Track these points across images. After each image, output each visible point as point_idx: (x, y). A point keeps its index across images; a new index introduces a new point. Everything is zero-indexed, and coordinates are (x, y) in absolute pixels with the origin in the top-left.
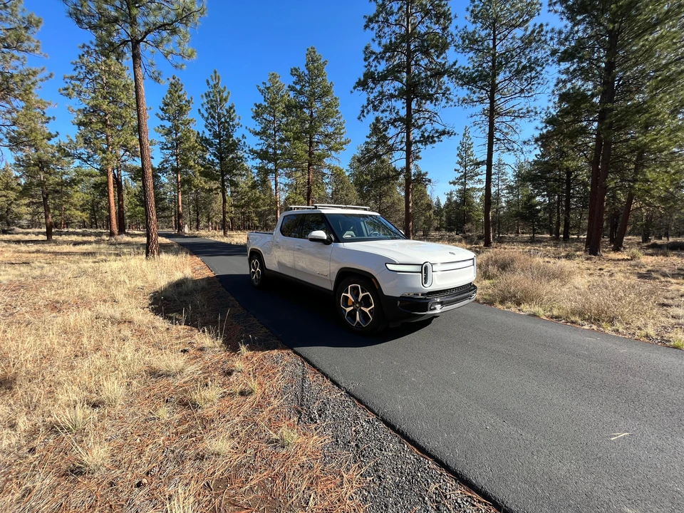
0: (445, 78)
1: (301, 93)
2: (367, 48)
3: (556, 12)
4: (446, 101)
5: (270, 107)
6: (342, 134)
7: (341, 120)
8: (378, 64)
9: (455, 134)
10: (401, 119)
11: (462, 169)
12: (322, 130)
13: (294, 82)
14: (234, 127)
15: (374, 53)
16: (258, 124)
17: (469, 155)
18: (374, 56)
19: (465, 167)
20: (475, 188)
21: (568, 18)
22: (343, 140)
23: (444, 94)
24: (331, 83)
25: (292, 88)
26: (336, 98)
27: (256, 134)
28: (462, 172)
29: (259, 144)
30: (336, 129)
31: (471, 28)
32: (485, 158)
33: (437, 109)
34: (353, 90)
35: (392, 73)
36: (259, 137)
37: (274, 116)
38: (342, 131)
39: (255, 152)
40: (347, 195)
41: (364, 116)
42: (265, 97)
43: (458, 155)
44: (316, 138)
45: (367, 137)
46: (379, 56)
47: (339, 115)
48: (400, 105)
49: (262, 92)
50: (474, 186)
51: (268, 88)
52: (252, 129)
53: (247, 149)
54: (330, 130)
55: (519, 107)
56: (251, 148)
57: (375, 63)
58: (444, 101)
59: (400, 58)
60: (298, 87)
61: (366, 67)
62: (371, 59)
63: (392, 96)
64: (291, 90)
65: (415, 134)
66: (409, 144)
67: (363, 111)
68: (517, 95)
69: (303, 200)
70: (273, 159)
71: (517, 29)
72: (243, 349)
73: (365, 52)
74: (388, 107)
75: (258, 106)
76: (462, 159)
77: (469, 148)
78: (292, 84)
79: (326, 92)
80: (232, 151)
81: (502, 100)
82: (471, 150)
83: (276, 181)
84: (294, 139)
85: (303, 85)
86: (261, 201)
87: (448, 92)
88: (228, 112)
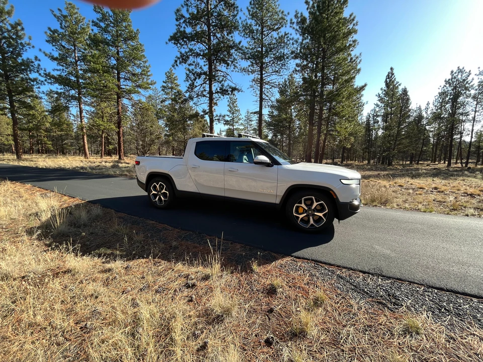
0: (233, 51)
1: (105, 30)
2: (178, 10)
3: (294, 28)
4: (234, 67)
5: (69, 36)
6: (149, 76)
7: (147, 64)
8: (186, 27)
9: (242, 91)
10: (205, 73)
11: (231, 115)
12: (129, 68)
13: (98, 19)
14: (23, 46)
15: (184, 17)
16: (55, 49)
17: (235, 107)
18: (184, 19)
19: (233, 113)
20: (239, 129)
21: (300, 35)
22: (149, 81)
23: (232, 62)
24: (138, 30)
25: (96, 24)
26: (141, 45)
27: (53, 59)
28: (231, 117)
29: (58, 70)
30: (144, 71)
31: (249, 22)
32: (258, 110)
33: (228, 71)
34: (168, 41)
35: (197, 37)
36: (56, 62)
37: (75, 46)
38: (149, 74)
39: (53, 77)
40: (152, 127)
41: (177, 65)
42: (61, 24)
43: (228, 105)
44: (122, 75)
45: (163, 82)
46: (187, 21)
47: (146, 60)
48: (203, 63)
49: (58, 18)
50: (238, 127)
51: (65, 17)
52: (48, 52)
53: (42, 72)
54: (138, 71)
55: (274, 81)
56: (47, 72)
57: (184, 25)
58: (233, 67)
59: (201, 27)
60: (102, 25)
61: (177, 26)
62: (182, 21)
63: (198, 55)
64: (95, 25)
65: (216, 86)
66: (211, 93)
67: (176, 61)
68: (275, 73)
69: (115, 128)
70: (77, 86)
71: (274, 32)
72: (255, 267)
73: (176, 13)
74: (194, 62)
75: (55, 31)
76: (231, 108)
77: (235, 102)
78: (95, 20)
79: (132, 37)
80: (22, 71)
81: (266, 74)
82: (236, 103)
83: (80, 108)
84: (104, 72)
85: (108, 24)
86: (65, 126)
87: (236, 62)
88: (13, 27)
